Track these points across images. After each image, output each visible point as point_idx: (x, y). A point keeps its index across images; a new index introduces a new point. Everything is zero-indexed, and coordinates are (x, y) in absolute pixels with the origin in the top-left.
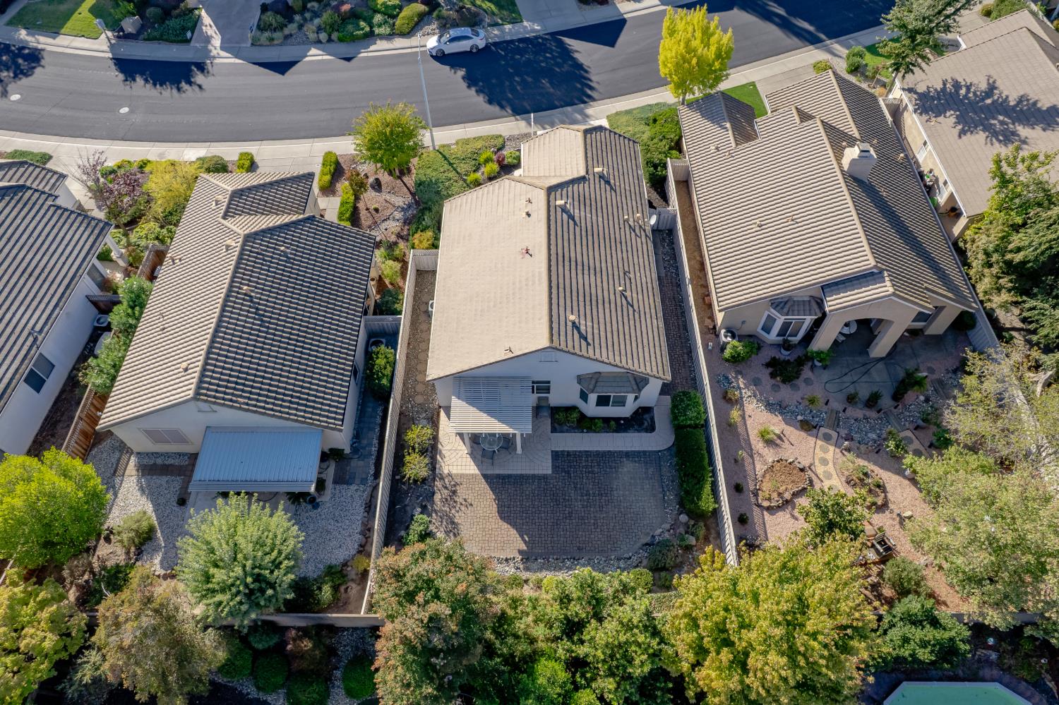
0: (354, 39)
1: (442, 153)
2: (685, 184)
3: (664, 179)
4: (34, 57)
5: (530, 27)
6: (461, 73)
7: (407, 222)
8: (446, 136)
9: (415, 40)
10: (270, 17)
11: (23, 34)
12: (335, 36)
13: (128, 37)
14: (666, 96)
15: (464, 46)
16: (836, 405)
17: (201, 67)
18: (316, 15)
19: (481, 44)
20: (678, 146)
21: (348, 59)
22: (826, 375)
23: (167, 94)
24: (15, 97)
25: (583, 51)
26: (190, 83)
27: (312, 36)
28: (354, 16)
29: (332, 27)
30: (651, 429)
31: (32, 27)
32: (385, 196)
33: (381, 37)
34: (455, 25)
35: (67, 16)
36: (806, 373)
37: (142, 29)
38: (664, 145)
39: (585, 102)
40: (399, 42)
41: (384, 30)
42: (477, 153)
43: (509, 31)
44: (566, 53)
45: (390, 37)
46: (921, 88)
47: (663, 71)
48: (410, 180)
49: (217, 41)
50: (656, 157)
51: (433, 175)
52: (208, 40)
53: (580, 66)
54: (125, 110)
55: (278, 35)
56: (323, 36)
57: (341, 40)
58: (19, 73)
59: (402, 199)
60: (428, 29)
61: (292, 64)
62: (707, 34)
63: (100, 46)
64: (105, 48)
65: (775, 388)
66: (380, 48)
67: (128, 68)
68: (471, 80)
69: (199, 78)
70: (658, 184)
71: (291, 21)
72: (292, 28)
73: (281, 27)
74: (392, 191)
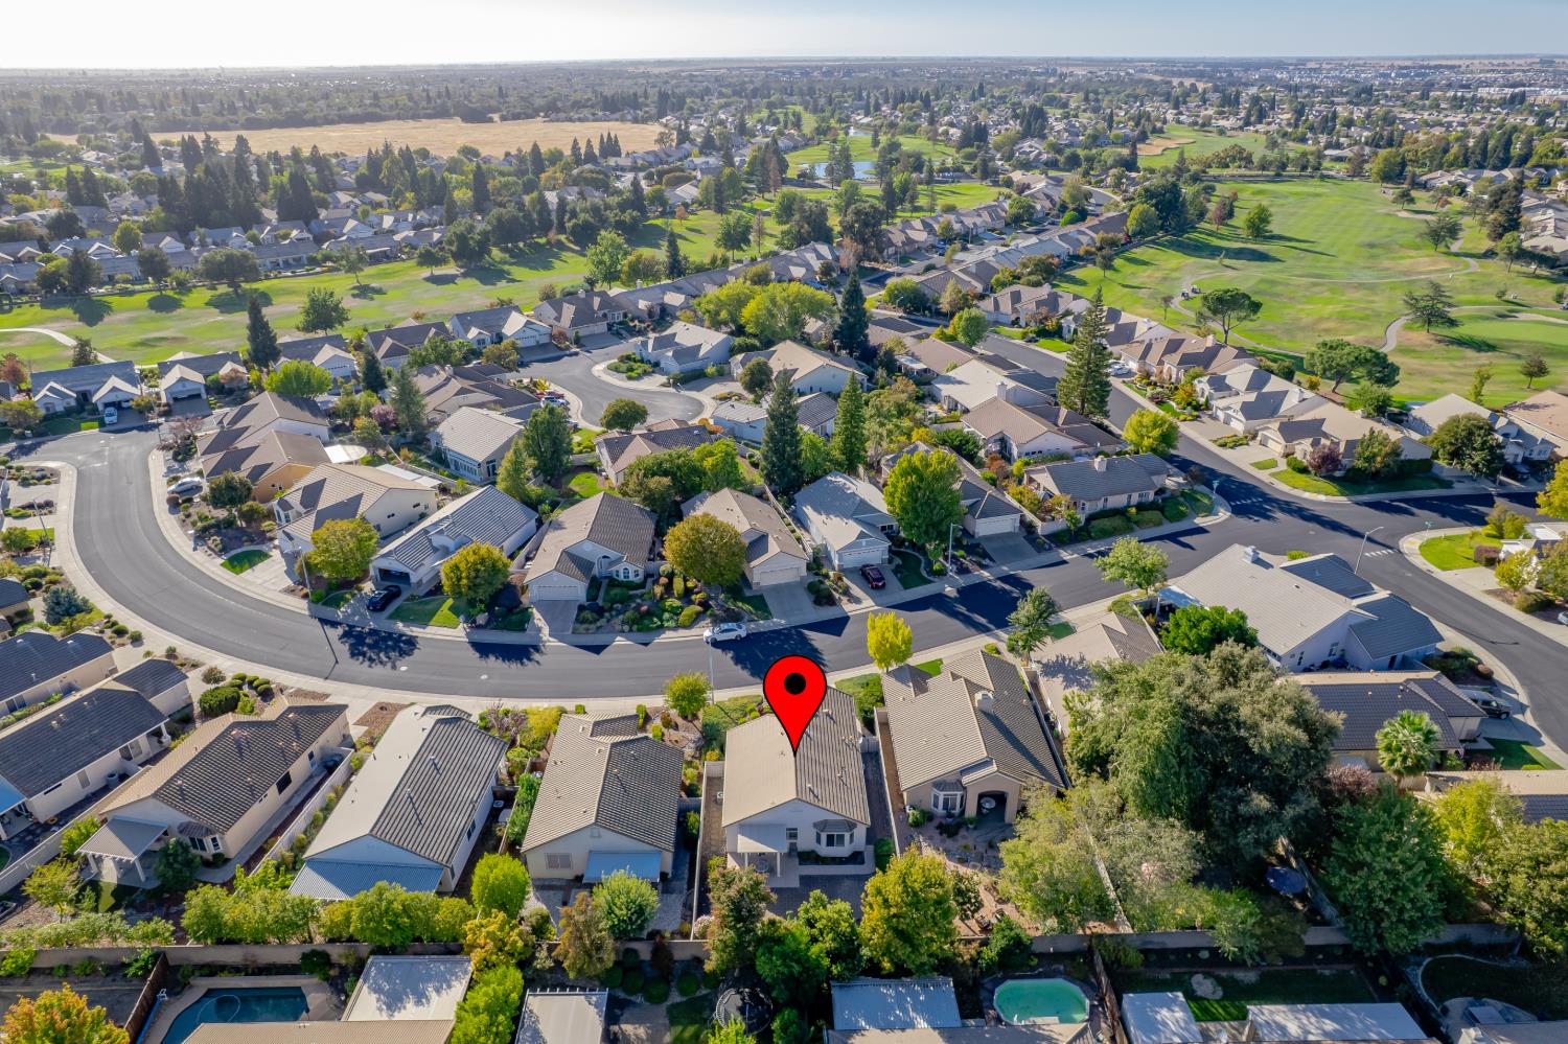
0: (649, 630)
1: (720, 707)
2: (885, 725)
3: (872, 721)
4: (411, 643)
5: (778, 622)
6: (730, 655)
7: (698, 749)
8: (720, 696)
9: (694, 631)
10: (587, 614)
11: (400, 625)
12: (635, 627)
13: (479, 627)
14: (874, 669)
15: (731, 636)
16: (981, 849)
17: (537, 649)
18: (619, 613)
19: (744, 635)
20: (882, 700)
21: (646, 644)
22: (976, 833)
23: (513, 667)
24: (404, 668)
25: (818, 639)
26: (530, 659)
27: (618, 627)
28: (649, 614)
29: (632, 622)
30: (862, 862)
31: (406, 620)
32: (681, 733)
33: (669, 628)
34: (724, 621)
35: (432, 614)
36: (963, 832)
37: (488, 622)
38: (872, 700)
40: (682, 632)
41: (671, 624)
42: (745, 706)
43: (763, 625)
44: (805, 641)
45: (675, 629)
46: (1044, 661)
47: (871, 652)
48: (698, 723)
49: (546, 630)
50: (867, 706)
51: (715, 720)
52: (539, 630)
53: (816, 650)
54: (484, 677)
55: (593, 627)
56: (626, 628)
57: (639, 630)
58: (403, 653)
59: (694, 735)
60: (703, 623)
61: (605, 647)
62: (896, 628)
63: (459, 632)
64: (463, 634)
65: (943, 841)
66: (668, 636)
67: (483, 649)
68: (738, 660)
69: (536, 656)
70: (869, 724)
71: (602, 616)
72: (602, 622)
73: (595, 621)
74: (687, 729)
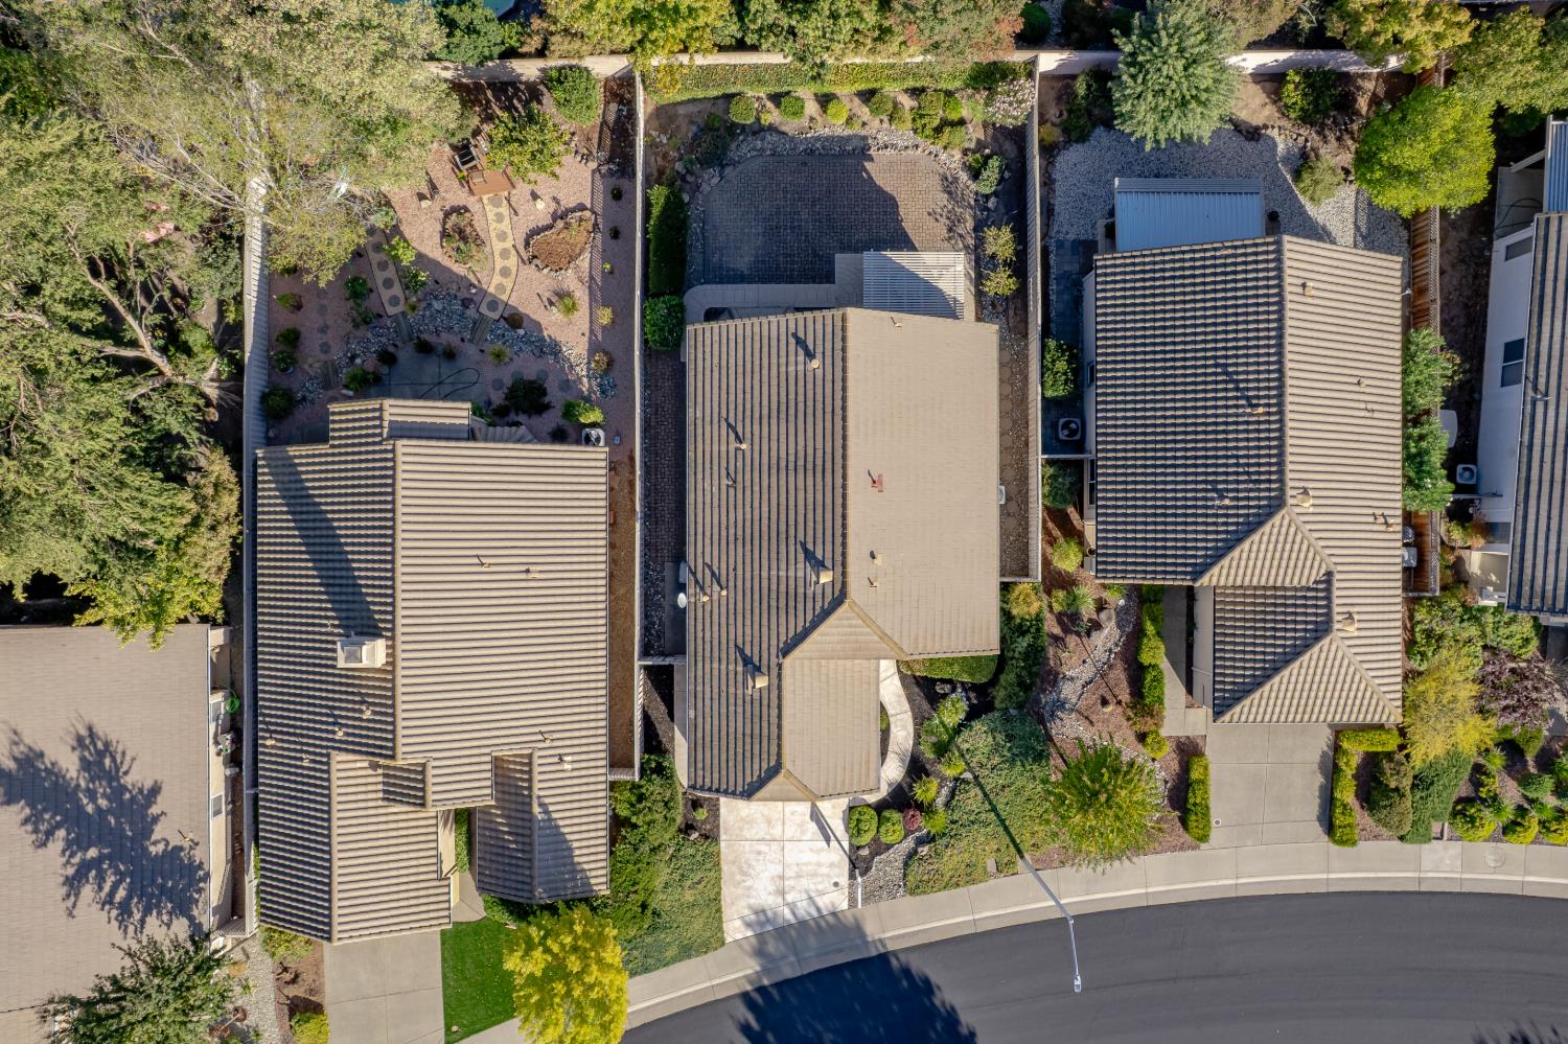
7: (1053, 676)
16: (471, 350)
39: (761, 990)
51: (1021, 779)
59: (1067, 728)
65: (543, 375)
